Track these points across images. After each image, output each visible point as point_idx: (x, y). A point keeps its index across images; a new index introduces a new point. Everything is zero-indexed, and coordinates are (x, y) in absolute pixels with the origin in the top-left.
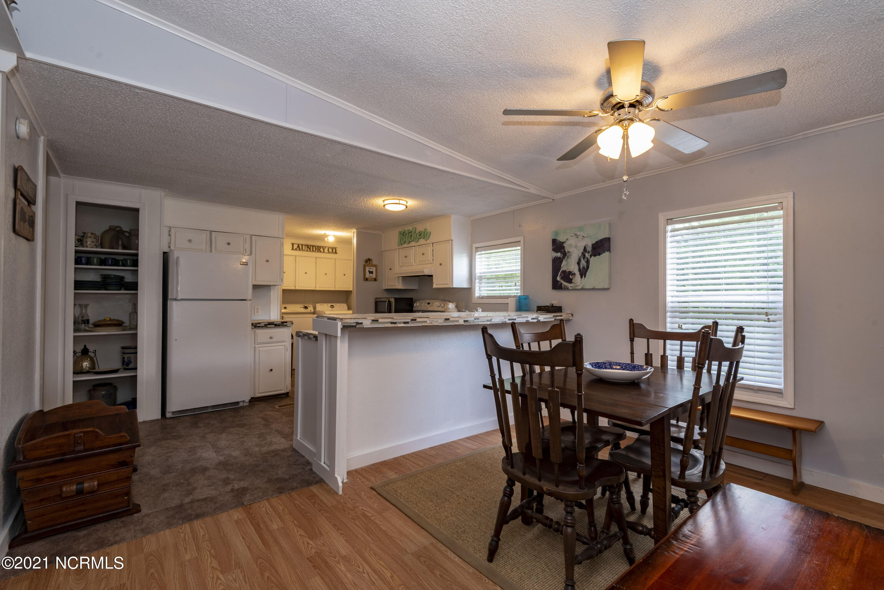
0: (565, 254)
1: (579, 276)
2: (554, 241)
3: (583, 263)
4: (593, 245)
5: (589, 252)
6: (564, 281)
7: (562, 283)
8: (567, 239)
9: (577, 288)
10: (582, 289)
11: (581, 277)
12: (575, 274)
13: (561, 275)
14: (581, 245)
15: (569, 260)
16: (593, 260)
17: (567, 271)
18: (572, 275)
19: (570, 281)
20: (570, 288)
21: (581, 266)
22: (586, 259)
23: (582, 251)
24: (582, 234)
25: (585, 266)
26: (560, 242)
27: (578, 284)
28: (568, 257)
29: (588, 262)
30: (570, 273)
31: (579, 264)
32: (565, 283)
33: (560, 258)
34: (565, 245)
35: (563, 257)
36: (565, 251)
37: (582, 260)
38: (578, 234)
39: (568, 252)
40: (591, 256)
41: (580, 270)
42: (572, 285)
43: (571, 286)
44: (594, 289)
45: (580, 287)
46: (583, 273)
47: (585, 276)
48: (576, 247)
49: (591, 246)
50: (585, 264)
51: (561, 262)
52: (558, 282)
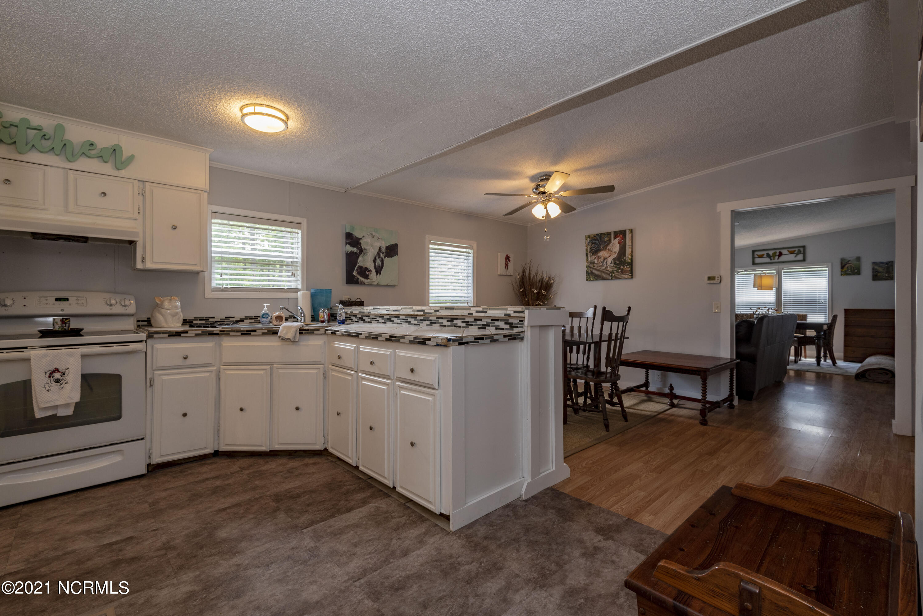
0: (361, 250)
1: (375, 274)
2: (349, 236)
3: (378, 262)
4: (387, 248)
5: (383, 253)
6: (361, 276)
7: (358, 278)
8: (363, 237)
9: (373, 284)
10: (378, 285)
11: (377, 274)
12: (371, 271)
13: (357, 270)
14: (377, 245)
15: (366, 257)
16: (386, 260)
17: (364, 267)
18: (369, 271)
19: (367, 277)
20: (366, 283)
21: (377, 264)
22: (381, 259)
23: (378, 250)
24: (377, 235)
25: (380, 265)
26: (356, 237)
27: (374, 280)
28: (364, 254)
29: (382, 261)
30: (366, 269)
31: (375, 261)
32: (361, 279)
33: (356, 253)
34: (361, 241)
35: (359, 253)
36: (361, 247)
37: (377, 258)
38: (374, 234)
39: (365, 249)
40: (385, 257)
41: (375, 267)
42: (368, 280)
43: (367, 282)
44: (387, 286)
45: (375, 283)
46: (378, 270)
47: (380, 274)
48: (372, 246)
49: (385, 248)
50: (380, 263)
51: (358, 257)
52: (354, 276)
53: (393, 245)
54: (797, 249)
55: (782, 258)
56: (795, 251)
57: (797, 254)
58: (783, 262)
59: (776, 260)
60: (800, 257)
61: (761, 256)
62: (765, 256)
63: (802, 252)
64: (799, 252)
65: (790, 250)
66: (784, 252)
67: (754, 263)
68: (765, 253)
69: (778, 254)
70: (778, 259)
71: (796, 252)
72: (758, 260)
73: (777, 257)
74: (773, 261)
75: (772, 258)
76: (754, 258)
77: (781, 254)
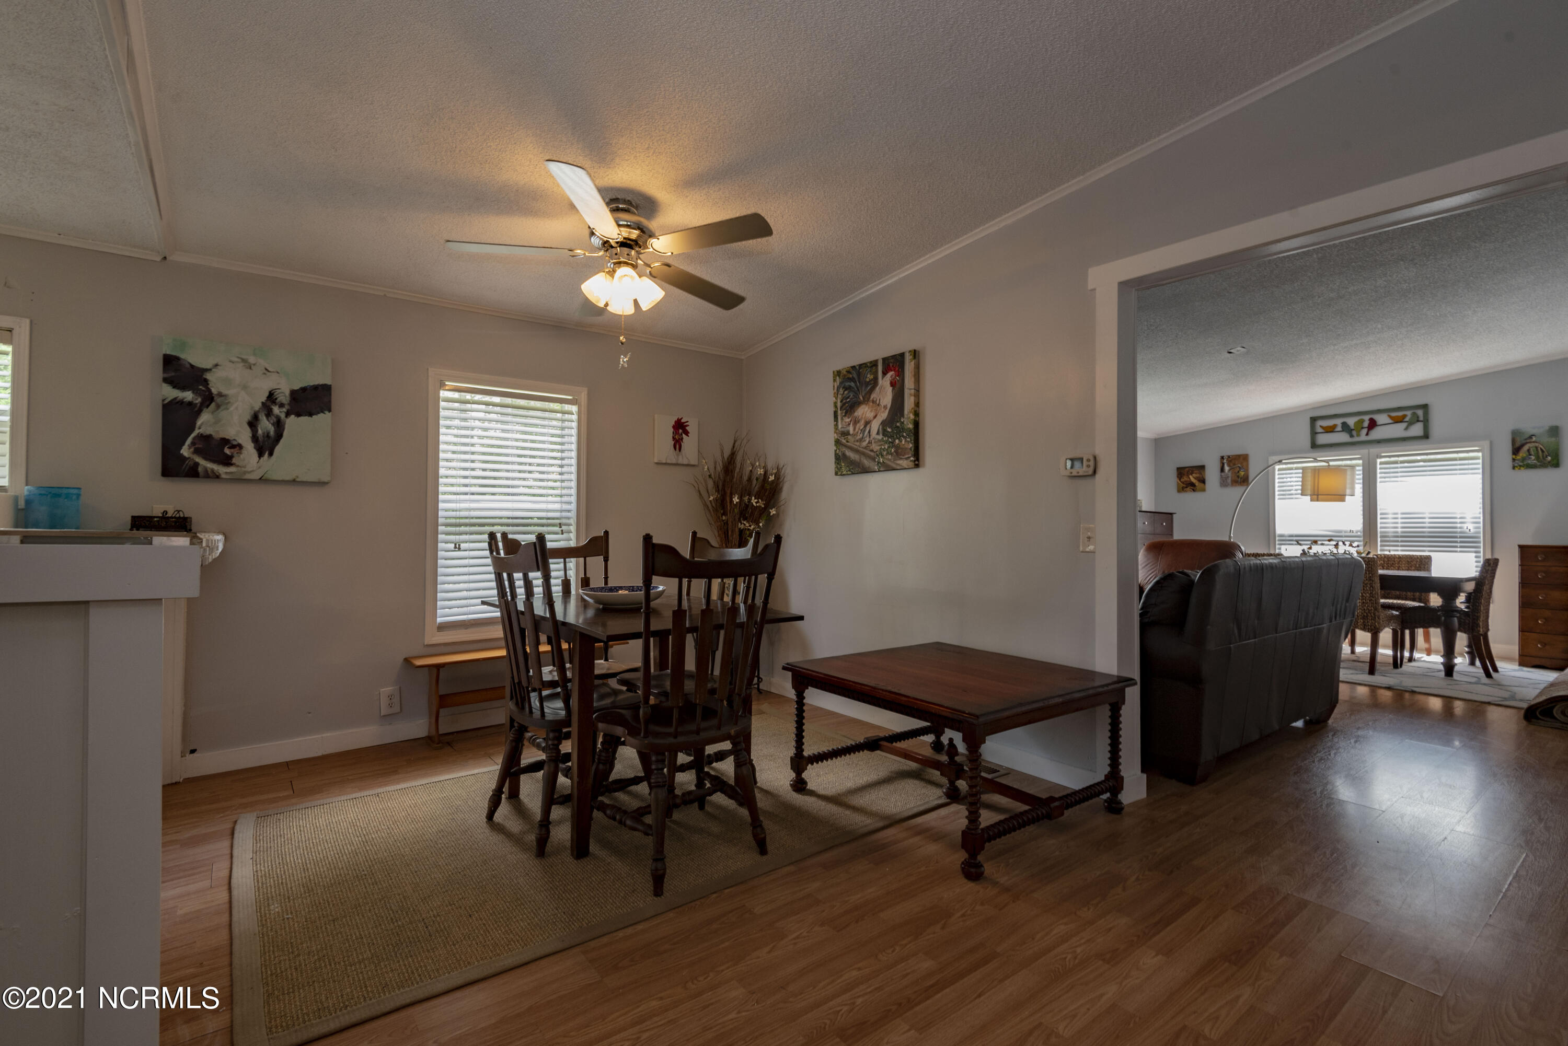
0: (209, 399)
1: (254, 454)
2: (169, 361)
3: (266, 426)
4: (293, 393)
5: (281, 405)
6: (206, 459)
7: (197, 464)
8: (216, 365)
9: (248, 476)
10: (262, 480)
11: (261, 455)
12: (240, 447)
13: (193, 443)
14: (262, 388)
15: (222, 413)
16: (292, 423)
17: (217, 436)
18: (233, 447)
19: (227, 461)
20: (224, 476)
21: (260, 432)
22: (273, 419)
23: (264, 399)
24: (262, 363)
25: (272, 433)
26: (192, 366)
27: (249, 469)
28: (218, 406)
29: (279, 425)
30: (225, 442)
31: (253, 423)
32: (205, 464)
33: (190, 404)
34: (208, 376)
35: (202, 404)
36: (209, 390)
37: (263, 418)
38: (252, 360)
39: (220, 395)
40: (288, 414)
41: (255, 439)
42: (232, 469)
43: (226, 473)
44: (294, 482)
45: (256, 476)
46: (265, 446)
47: (271, 454)
48: (245, 387)
49: (287, 393)
50: (272, 430)
51: (199, 412)
52: (184, 459)
53: (316, 388)
54: (1409, 413)
55: (1376, 434)
56: (1405, 416)
57: (1411, 423)
58: (1379, 442)
59: (1363, 437)
60: (1417, 429)
61: (1330, 430)
62: (1339, 428)
63: (1421, 419)
64: (1415, 420)
65: (1394, 414)
66: (1381, 419)
67: (1314, 446)
68: (1338, 422)
69: (1366, 424)
70: (1367, 434)
71: (1407, 419)
72: (1323, 439)
73: (1365, 431)
74: (1356, 439)
75: (1354, 433)
76: (1314, 433)
77: (1373, 424)
